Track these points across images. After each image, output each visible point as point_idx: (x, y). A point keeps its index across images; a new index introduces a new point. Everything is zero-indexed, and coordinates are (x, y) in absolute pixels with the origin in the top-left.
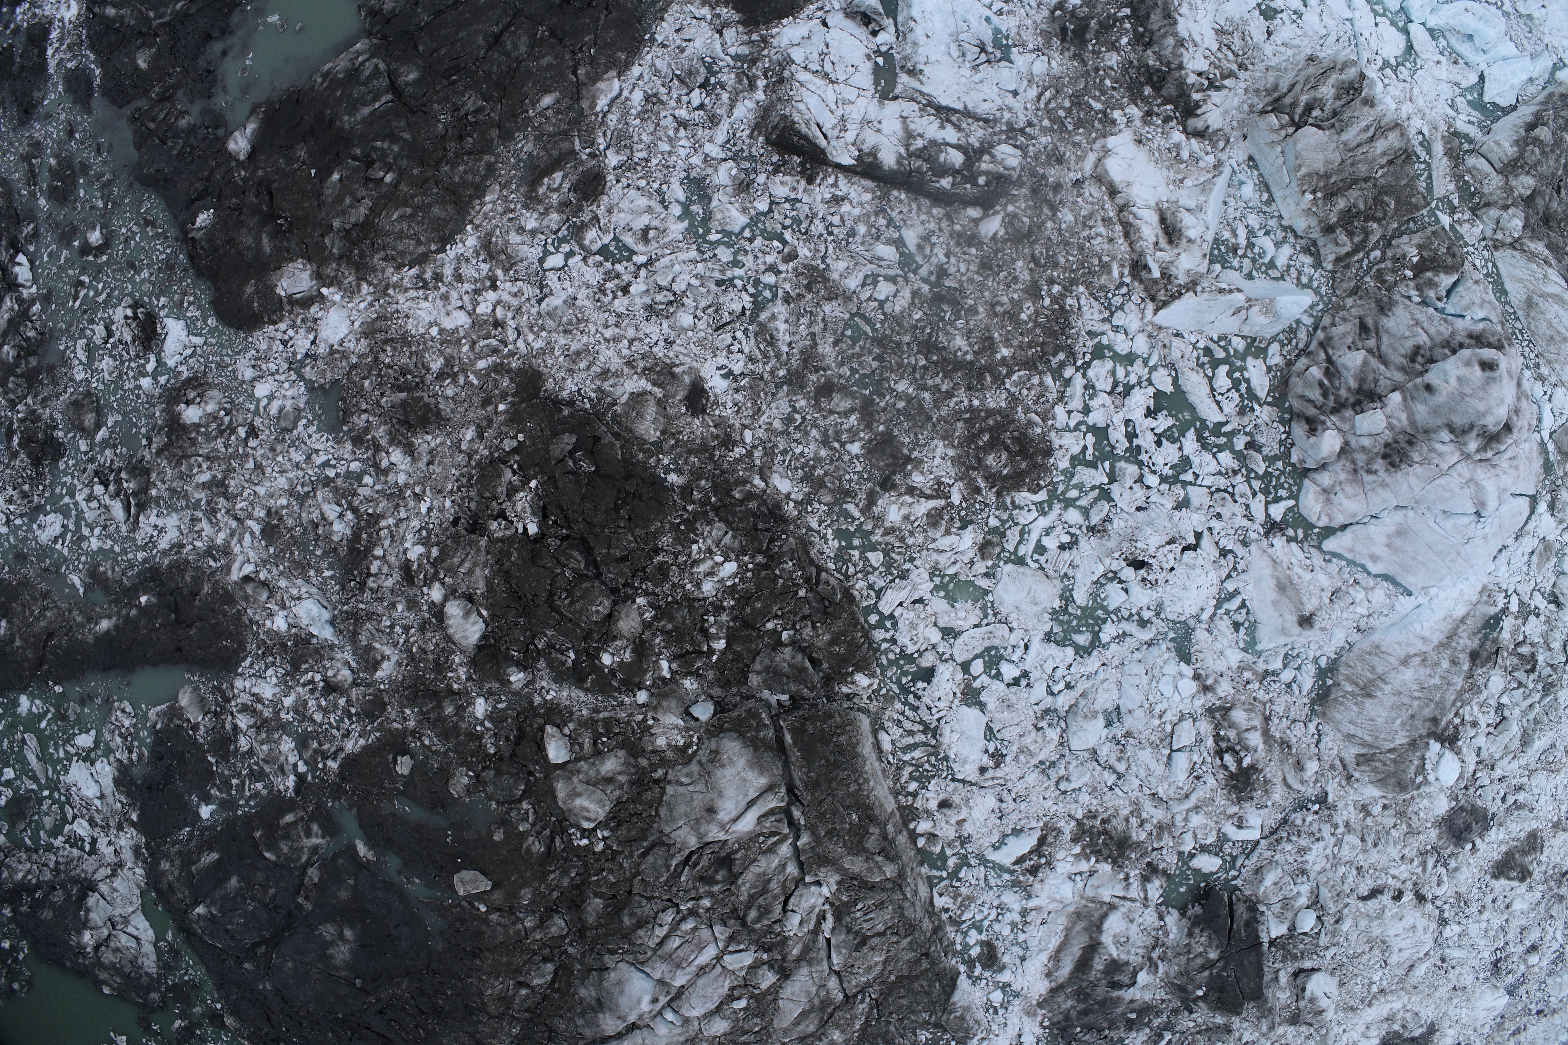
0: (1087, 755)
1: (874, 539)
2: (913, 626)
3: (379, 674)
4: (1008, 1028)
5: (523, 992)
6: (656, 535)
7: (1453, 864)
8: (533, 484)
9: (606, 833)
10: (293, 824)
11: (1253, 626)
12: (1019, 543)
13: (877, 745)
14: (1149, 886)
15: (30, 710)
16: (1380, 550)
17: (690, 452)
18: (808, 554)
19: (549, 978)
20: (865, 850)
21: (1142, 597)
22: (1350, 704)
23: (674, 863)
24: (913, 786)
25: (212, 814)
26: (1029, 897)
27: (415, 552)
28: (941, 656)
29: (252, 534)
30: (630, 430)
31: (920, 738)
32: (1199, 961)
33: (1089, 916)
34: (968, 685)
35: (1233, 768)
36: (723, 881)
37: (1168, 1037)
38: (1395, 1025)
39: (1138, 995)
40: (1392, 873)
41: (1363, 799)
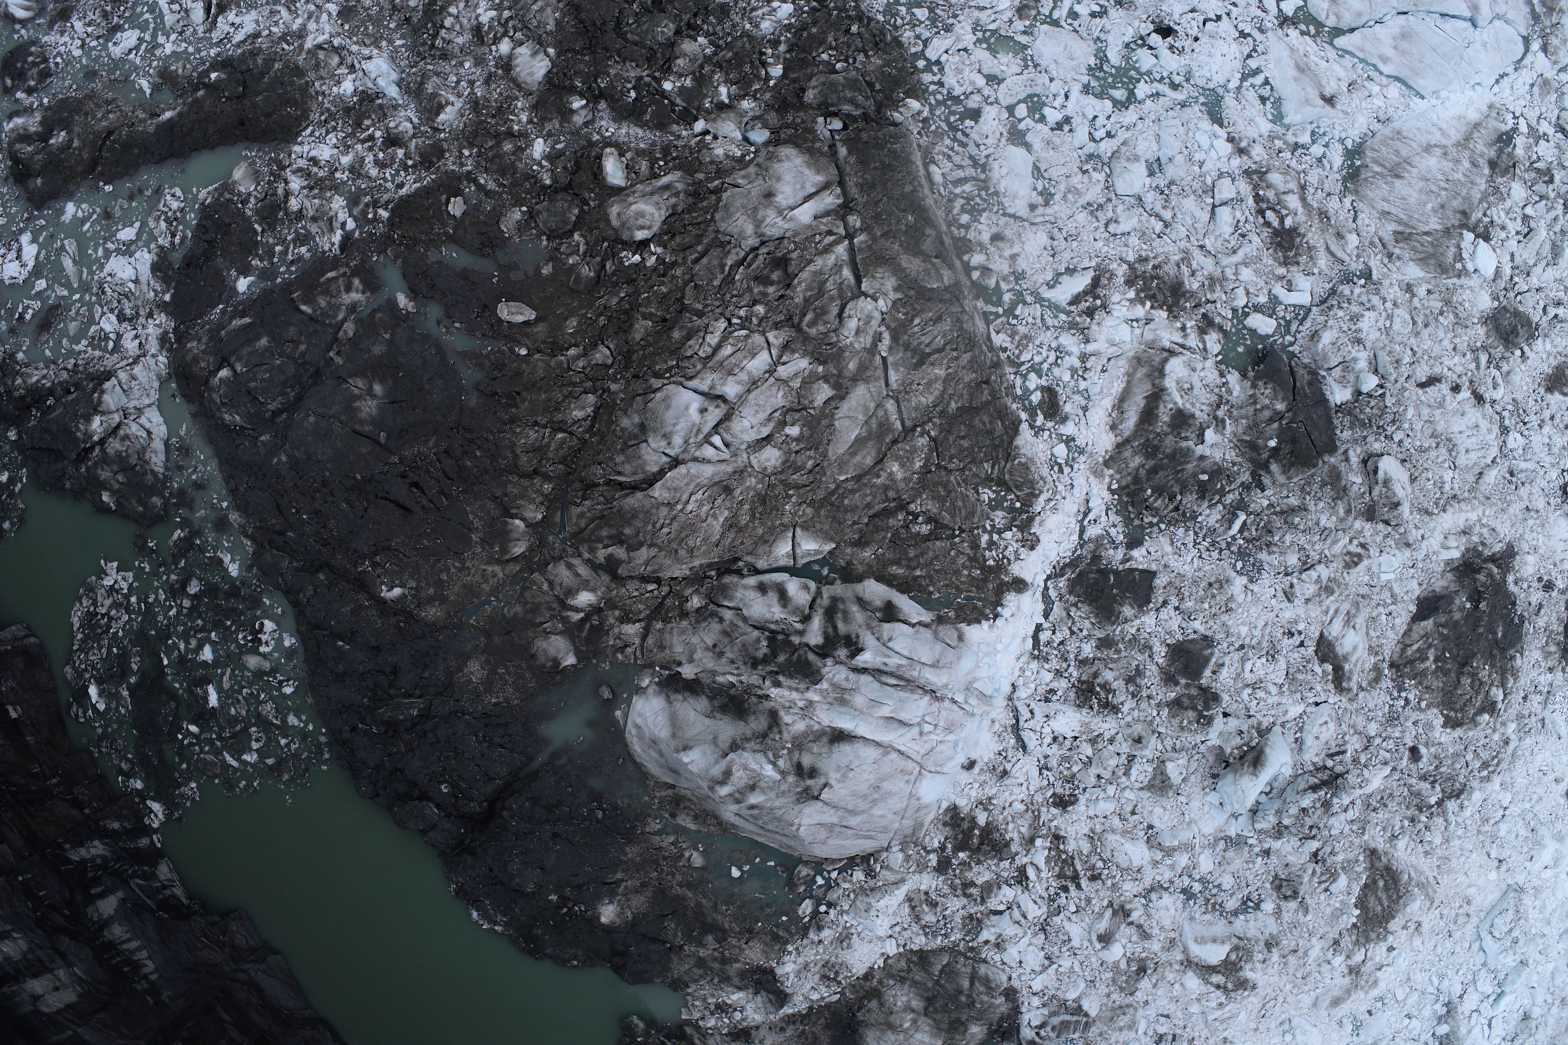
0: (1132, 200)
2: (958, 71)
4: (1076, 490)
5: (560, 436)
7: (1505, 368)
9: (659, 250)
10: (333, 278)
11: (1278, 103)
12: (1053, 8)
13: (929, 178)
14: (1207, 337)
15: (75, 216)
16: (1389, 52)
19: (589, 410)
20: (922, 253)
21: (1171, 63)
22: (1381, 183)
23: (729, 262)
24: (965, 218)
25: (249, 287)
26: (1087, 341)
27: (486, 16)
28: (986, 100)
29: (330, 14)
31: (970, 172)
32: (1267, 414)
33: (1149, 361)
34: (1013, 127)
35: (1276, 224)
36: (779, 283)
37: (1242, 517)
38: (1475, 539)
39: (1208, 452)
40: (1447, 363)
41: (1407, 279)
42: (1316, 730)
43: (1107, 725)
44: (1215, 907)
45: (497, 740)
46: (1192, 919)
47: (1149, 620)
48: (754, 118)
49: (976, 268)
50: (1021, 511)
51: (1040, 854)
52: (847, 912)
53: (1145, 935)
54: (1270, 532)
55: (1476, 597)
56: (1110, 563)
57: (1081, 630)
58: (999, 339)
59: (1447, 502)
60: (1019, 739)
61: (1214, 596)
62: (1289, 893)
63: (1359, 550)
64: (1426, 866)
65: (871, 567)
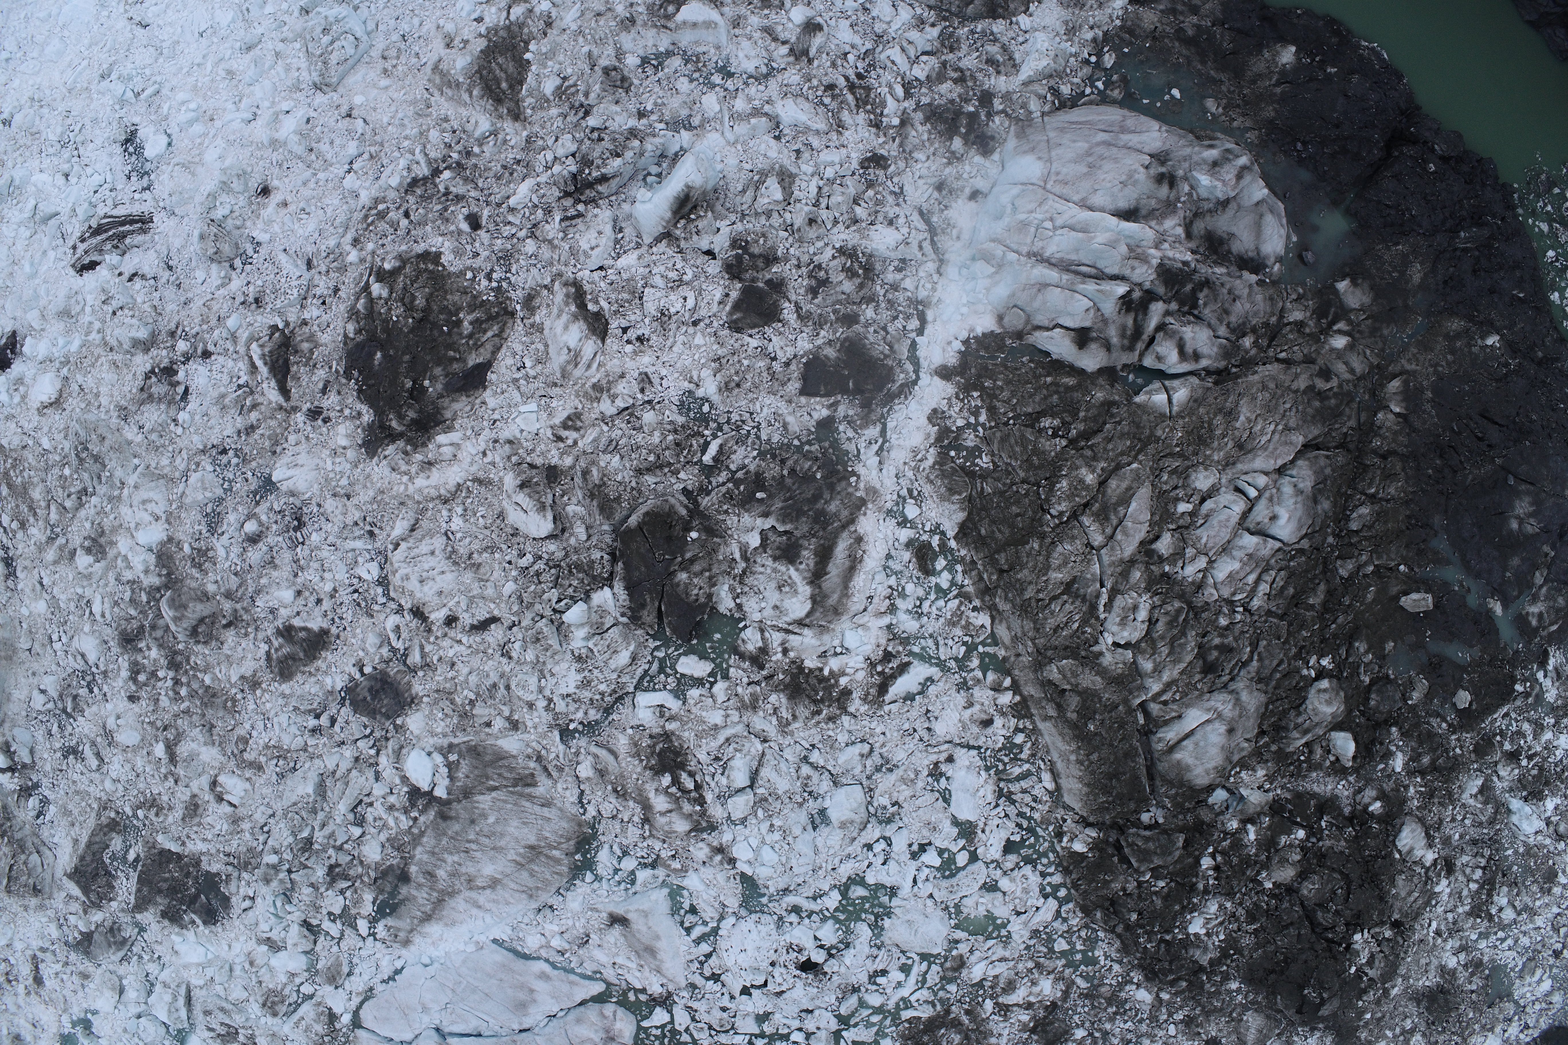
0: (844, 781)
1: (1063, 961)
2: (1026, 891)
3: (1479, 782)
4: (894, 472)
5: (1373, 491)
6: (1258, 945)
7: (385, 651)
8: (1353, 970)
9: (1307, 672)
10: (1552, 625)
11: (675, 910)
12: (926, 972)
13: (1055, 776)
14: (760, 644)
16: (540, 986)
17: (1221, 1009)
18: (1122, 942)
19: (1353, 516)
20: (1079, 693)
21: (800, 935)
22: (552, 838)
24: (1019, 739)
26: (889, 627)
27: (1443, 886)
28: (998, 865)
30: (1268, 1017)
31: (1015, 788)
32: (697, 568)
33: (826, 613)
34: (971, 841)
35: (684, 775)
36: (1210, 649)
37: (707, 458)
38: (418, 457)
39: (759, 521)
40: (463, 648)
41: (518, 736)
42: (603, 241)
43: (841, 236)
44: (692, 59)
45: (1393, 212)
46: (718, 48)
47: (804, 344)
48: (1222, 813)
49: (1007, 689)
50: (950, 447)
51: (892, 110)
52: (1071, 55)
53: (768, 31)
54: (677, 444)
55: (417, 392)
56: (851, 401)
57: (875, 332)
58: (983, 619)
59: (454, 495)
60: (928, 222)
61: (737, 373)
62: (613, 73)
63: (564, 433)
64: (443, 106)
65: (1093, 383)
